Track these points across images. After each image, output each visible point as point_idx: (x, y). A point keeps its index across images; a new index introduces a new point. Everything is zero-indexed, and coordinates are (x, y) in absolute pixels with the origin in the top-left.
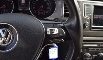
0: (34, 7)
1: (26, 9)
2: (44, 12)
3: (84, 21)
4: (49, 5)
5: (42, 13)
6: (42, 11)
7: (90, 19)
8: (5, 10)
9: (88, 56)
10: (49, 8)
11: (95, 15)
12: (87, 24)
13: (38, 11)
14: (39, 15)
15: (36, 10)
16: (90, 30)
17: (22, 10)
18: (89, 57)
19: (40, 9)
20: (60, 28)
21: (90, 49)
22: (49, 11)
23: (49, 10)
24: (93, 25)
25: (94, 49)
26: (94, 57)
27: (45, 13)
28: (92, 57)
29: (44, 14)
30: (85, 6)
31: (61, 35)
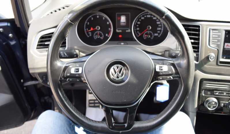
0: (138, 27)
1: (127, 31)
2: (153, 34)
3: (209, 52)
4: (159, 24)
5: (150, 36)
6: (149, 33)
7: (218, 50)
8: (98, 32)
9: (211, 102)
10: (159, 29)
11: (226, 44)
12: (212, 58)
13: (144, 33)
14: (145, 39)
15: (141, 33)
16: (217, 64)
17: (121, 31)
18: (214, 103)
19: (146, 31)
20: (169, 65)
21: (217, 92)
22: (159, 34)
23: (159, 32)
24: (223, 58)
25: (223, 93)
26: (222, 104)
27: (154, 36)
28: (219, 103)
29: (152, 37)
30: (211, 31)
31: (170, 72)
